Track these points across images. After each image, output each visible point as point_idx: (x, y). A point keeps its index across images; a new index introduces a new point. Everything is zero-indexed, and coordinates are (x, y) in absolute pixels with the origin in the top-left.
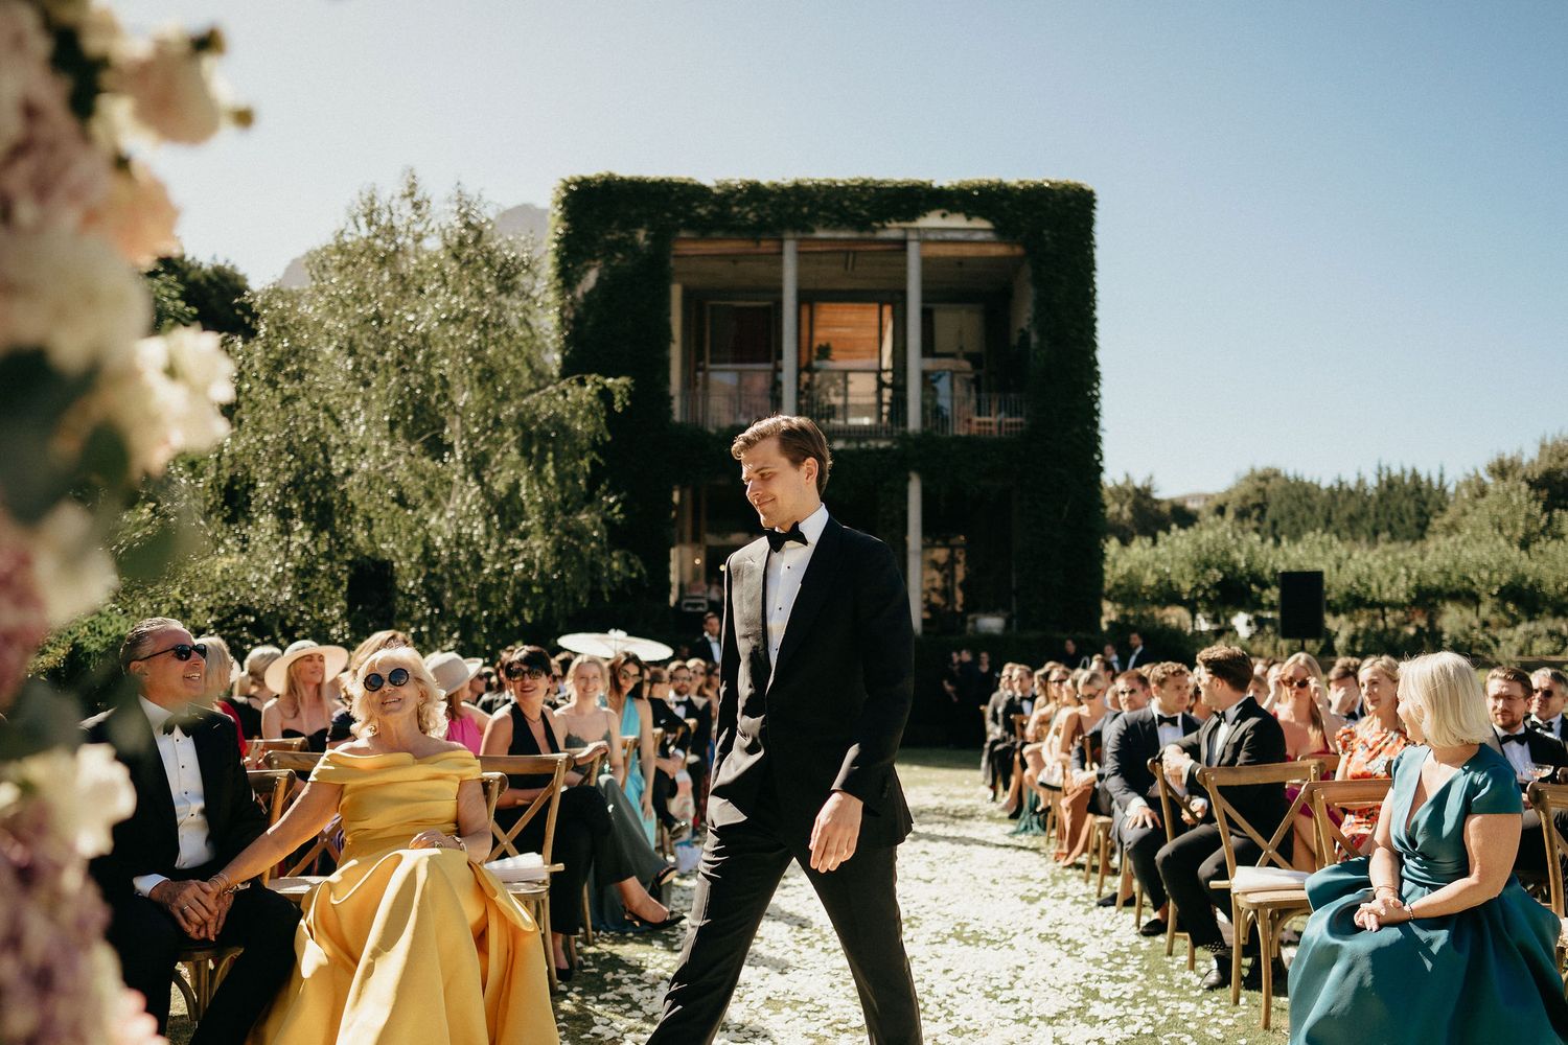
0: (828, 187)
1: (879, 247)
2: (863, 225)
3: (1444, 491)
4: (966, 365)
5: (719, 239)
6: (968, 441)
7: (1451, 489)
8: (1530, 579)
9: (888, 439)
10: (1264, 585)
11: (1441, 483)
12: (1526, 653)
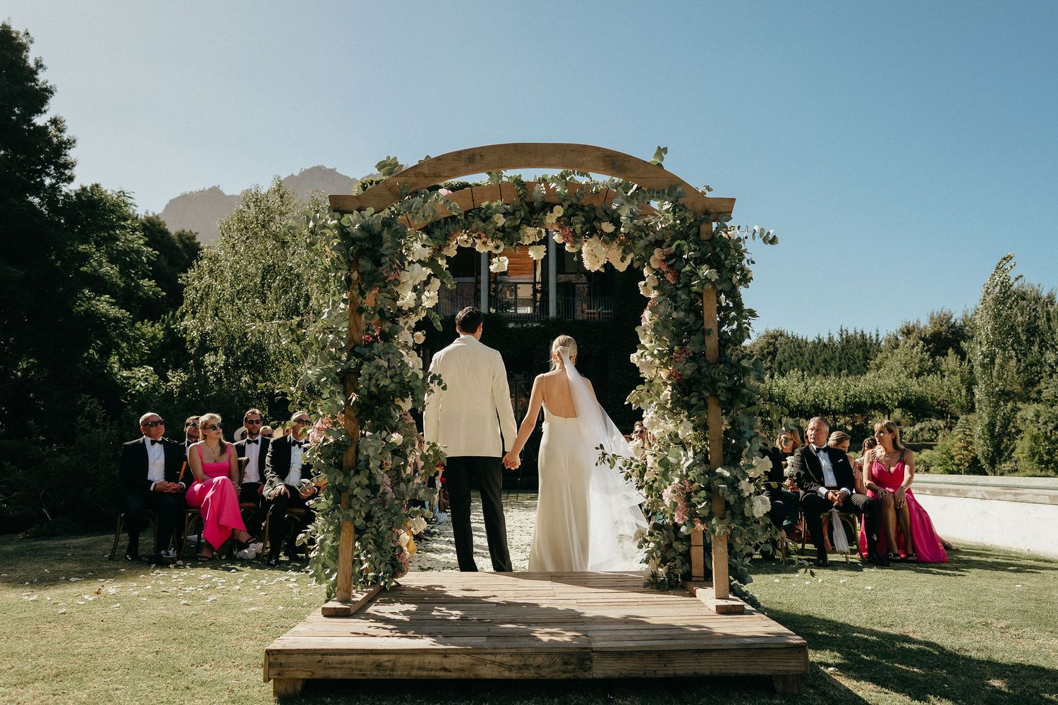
3: (879, 344)
6: (583, 322)
7: (881, 342)
9: (538, 322)
11: (877, 340)
12: (915, 439)
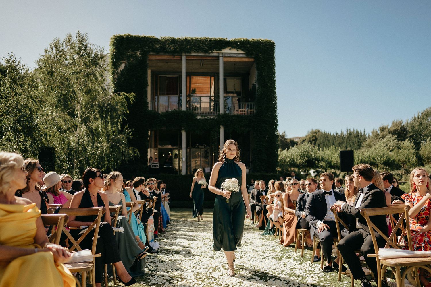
0: (195, 40)
1: (211, 58)
2: (206, 51)
3: (365, 136)
4: (235, 95)
5: (163, 55)
6: (237, 116)
7: (367, 136)
8: (391, 159)
9: (213, 115)
10: (319, 161)
11: (364, 134)
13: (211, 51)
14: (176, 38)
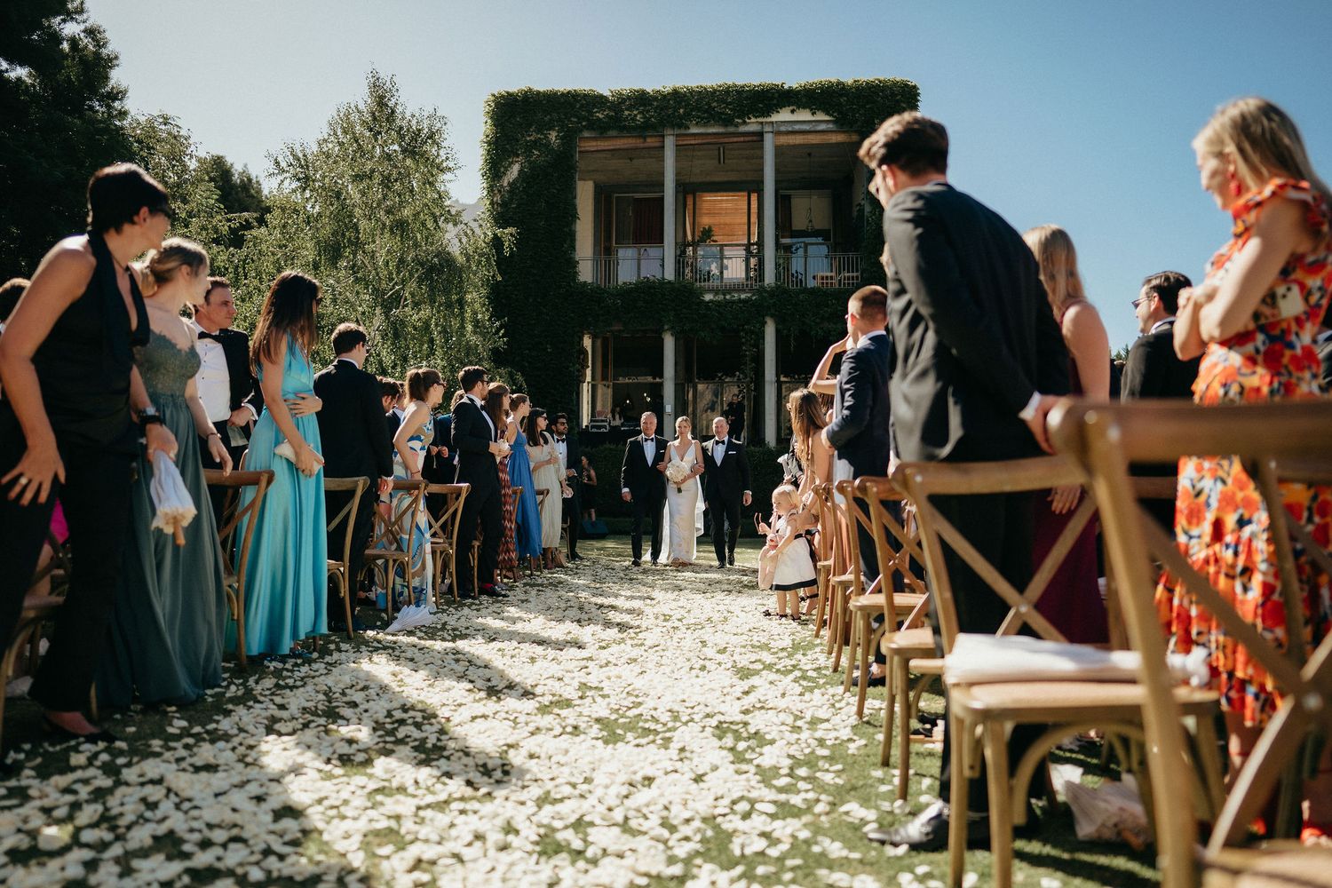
0: (700, 92)
1: (742, 139)
2: (728, 121)
4: (818, 240)
5: (615, 137)
6: (814, 292)
9: (748, 291)
13: (740, 121)
14: (649, 90)
